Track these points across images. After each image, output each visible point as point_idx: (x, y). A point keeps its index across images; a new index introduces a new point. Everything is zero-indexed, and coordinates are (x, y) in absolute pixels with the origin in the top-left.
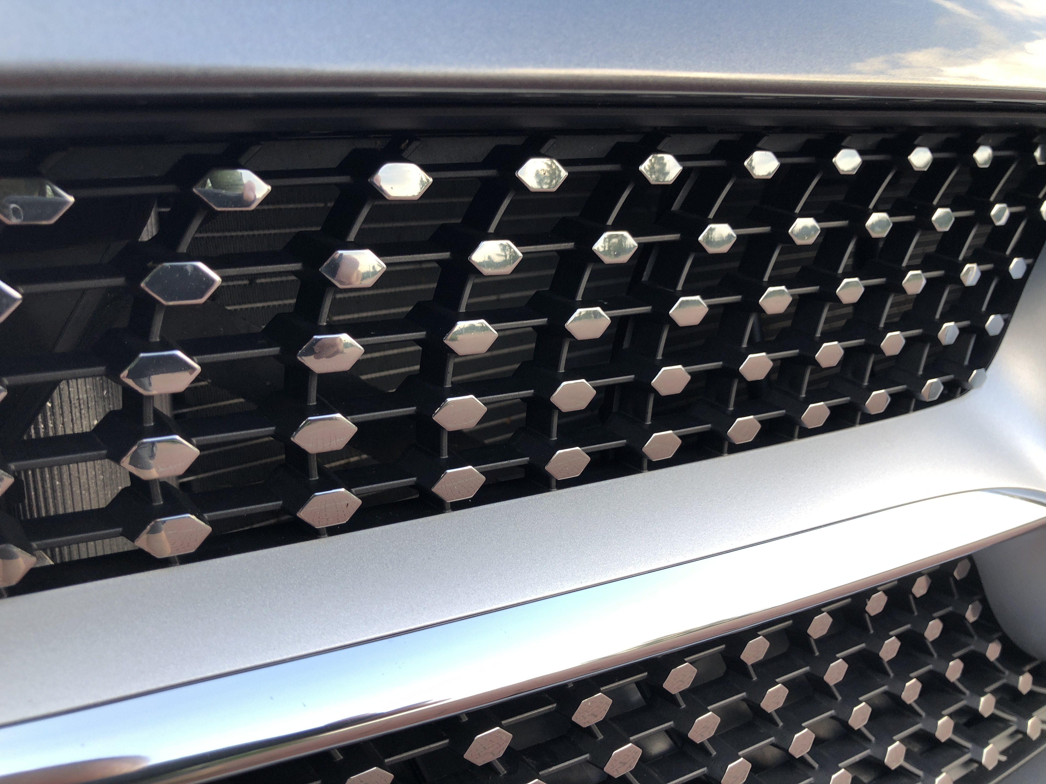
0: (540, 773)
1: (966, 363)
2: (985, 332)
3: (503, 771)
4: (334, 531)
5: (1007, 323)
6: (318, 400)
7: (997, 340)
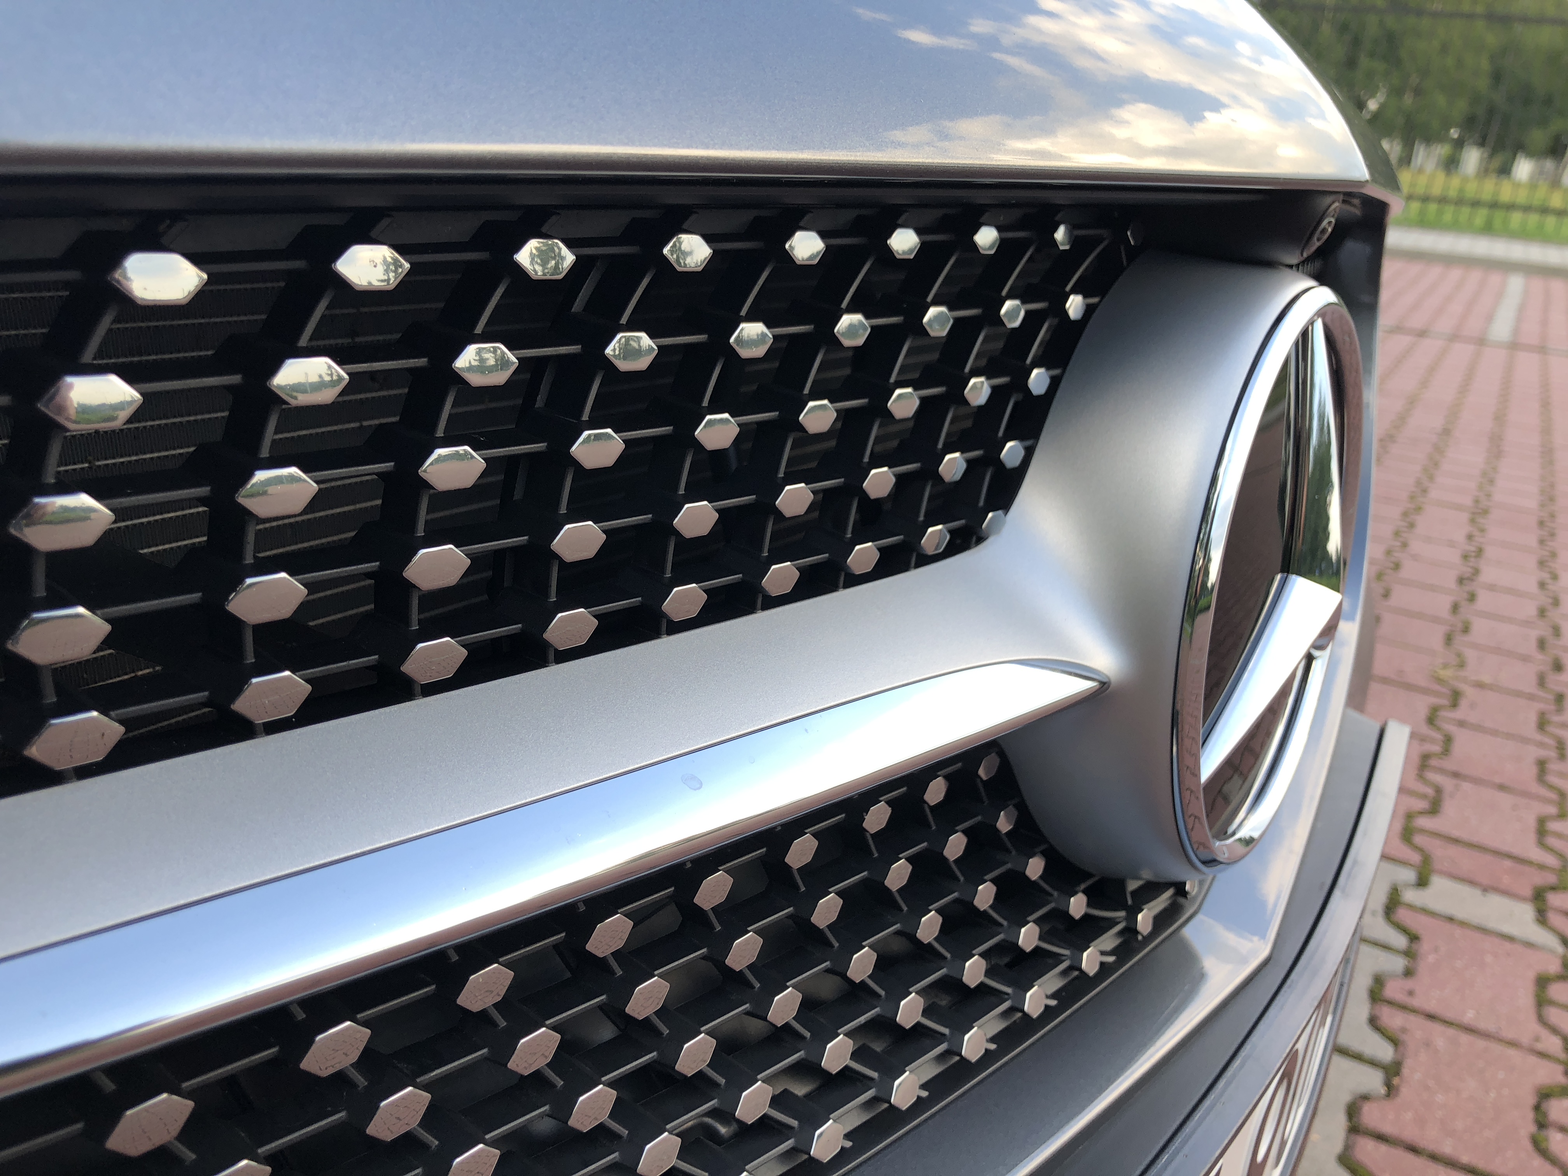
0: (418, 1080)
1: (981, 503)
2: (1000, 464)
3: (361, 1081)
4: (85, 772)
5: (1029, 453)
6: (48, 588)
7: (1019, 474)
